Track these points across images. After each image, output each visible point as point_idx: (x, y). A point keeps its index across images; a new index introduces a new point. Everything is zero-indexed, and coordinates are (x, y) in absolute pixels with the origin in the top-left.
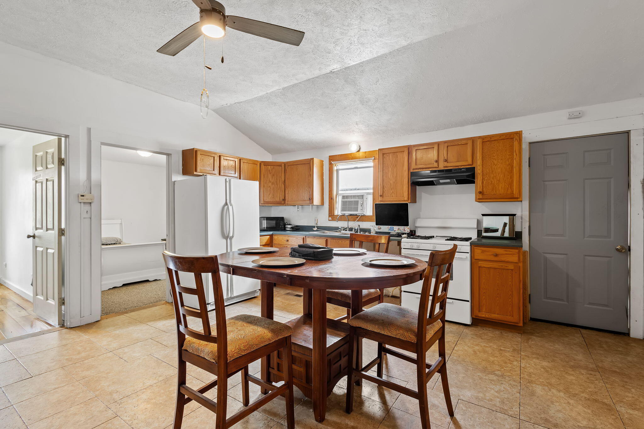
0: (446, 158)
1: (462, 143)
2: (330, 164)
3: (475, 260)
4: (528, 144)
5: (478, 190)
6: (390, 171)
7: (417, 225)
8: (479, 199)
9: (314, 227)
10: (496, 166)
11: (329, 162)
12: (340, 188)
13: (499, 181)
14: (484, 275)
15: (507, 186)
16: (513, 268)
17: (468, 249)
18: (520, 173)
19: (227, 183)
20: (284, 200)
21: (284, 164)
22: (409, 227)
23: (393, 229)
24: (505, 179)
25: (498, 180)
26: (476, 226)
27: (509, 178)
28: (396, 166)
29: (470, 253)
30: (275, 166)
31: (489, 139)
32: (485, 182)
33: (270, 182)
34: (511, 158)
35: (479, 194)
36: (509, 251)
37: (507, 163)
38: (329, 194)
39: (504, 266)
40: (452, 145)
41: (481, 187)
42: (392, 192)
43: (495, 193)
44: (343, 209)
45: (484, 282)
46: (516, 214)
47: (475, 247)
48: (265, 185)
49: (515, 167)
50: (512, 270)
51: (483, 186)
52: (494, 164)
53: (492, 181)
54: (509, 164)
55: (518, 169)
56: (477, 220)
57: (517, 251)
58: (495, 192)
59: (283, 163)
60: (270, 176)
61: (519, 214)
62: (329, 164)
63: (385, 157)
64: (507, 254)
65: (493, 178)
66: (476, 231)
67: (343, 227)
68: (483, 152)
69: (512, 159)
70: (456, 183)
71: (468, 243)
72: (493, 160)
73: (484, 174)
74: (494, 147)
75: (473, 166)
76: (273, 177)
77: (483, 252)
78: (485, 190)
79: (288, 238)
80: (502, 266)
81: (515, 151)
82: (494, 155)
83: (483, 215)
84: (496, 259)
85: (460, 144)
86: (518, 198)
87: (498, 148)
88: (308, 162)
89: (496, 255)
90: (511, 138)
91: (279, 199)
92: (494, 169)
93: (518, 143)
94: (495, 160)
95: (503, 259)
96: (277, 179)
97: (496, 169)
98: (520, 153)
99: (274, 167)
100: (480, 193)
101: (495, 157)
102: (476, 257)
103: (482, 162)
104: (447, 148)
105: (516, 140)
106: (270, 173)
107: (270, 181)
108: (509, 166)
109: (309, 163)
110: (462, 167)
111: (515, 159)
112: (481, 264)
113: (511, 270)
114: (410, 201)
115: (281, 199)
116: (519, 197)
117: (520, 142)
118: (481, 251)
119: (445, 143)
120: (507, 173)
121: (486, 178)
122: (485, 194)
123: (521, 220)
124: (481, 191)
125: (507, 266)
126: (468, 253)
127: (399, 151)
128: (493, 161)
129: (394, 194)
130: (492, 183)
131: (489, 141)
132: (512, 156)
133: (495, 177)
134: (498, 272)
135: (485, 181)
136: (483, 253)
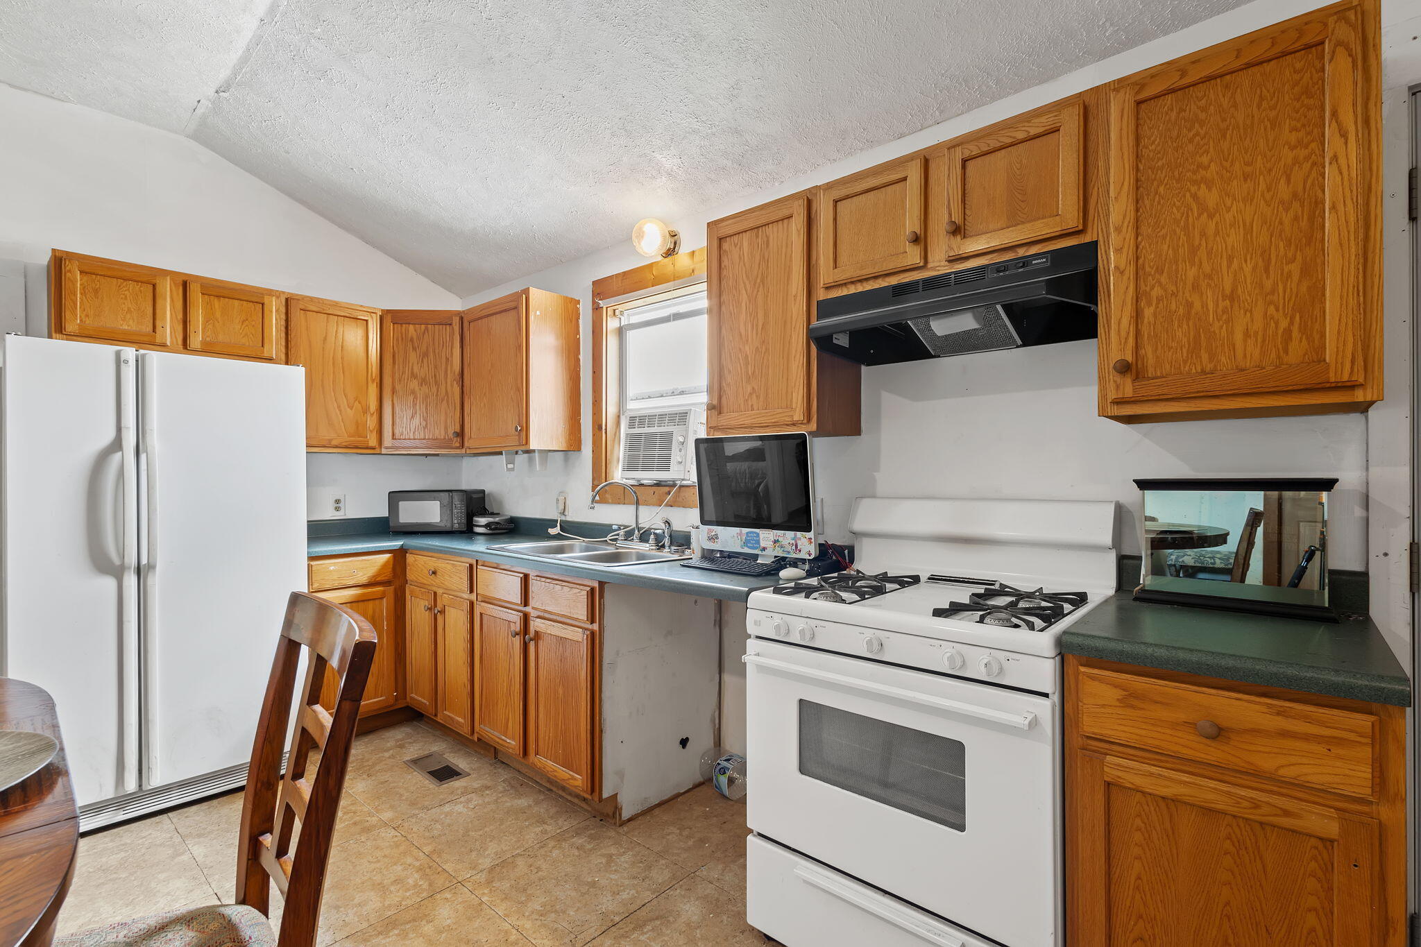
0: (957, 218)
1: (1033, 131)
2: (597, 309)
3: (1088, 737)
4: (1405, 95)
5: (1115, 356)
6: (743, 305)
7: (858, 526)
8: (1118, 402)
9: (552, 523)
10: (1211, 216)
11: (594, 302)
12: (631, 391)
13: (1232, 297)
14: (1138, 837)
15: (1284, 324)
16: (1332, 828)
17: (1044, 674)
18: (1367, 238)
19: (123, 366)
20: (461, 434)
21: (458, 318)
22: (811, 534)
23: (758, 542)
24: (1268, 284)
25: (1228, 291)
26: (1107, 539)
27: (1296, 277)
28: (762, 281)
29: (1056, 698)
30: (430, 326)
31: (1174, 80)
32: (1148, 312)
33: (414, 376)
34: (1307, 158)
35: (1118, 379)
36: (1307, 719)
37: (1284, 191)
38: (594, 414)
39: (1268, 803)
40: (985, 149)
41: (1126, 339)
42: (749, 389)
43: (1209, 367)
44: (631, 466)
45: (1139, 878)
46: (1336, 481)
47: (1082, 669)
48: (398, 387)
49: (1334, 207)
50: (1328, 842)
51: (1138, 334)
52: (1203, 208)
53: (1190, 305)
54: (1295, 195)
55: (1352, 219)
56: (1110, 511)
57: (1363, 722)
58: (1211, 360)
59: (458, 313)
60: (413, 357)
61: (1349, 476)
62: (593, 309)
63: (725, 251)
64: (1284, 734)
65: (1196, 287)
66: (1111, 560)
67: (626, 527)
68: (1138, 157)
69: (1314, 164)
70: (1019, 342)
71: (1043, 640)
72: (1193, 189)
73: (1148, 269)
74: (1202, 116)
75: (1087, 239)
76: (425, 360)
77: (1131, 699)
78: (1150, 355)
79: (436, 565)
80: (1257, 807)
81: (1334, 114)
82: (1205, 160)
83: (1144, 485)
84: (1213, 753)
85: (1021, 135)
86: (1351, 387)
87: (1224, 120)
88: (513, 304)
89: (1219, 733)
90: (1308, 47)
91: (443, 432)
92: (1203, 234)
93: (1354, 62)
94: (1210, 189)
95: (1267, 763)
96: (436, 367)
97: (1217, 233)
98: (1367, 122)
99: (427, 329)
100: (1124, 368)
101: (1206, 168)
102: (1090, 725)
103: (1132, 207)
104: (964, 167)
105: (1340, 50)
106: (414, 349)
107: (412, 373)
108: (1296, 205)
109: (515, 307)
110: (1034, 250)
111: (1335, 158)
112: (1116, 767)
113: (1321, 839)
114: (813, 426)
115: (451, 432)
116: (1361, 380)
117: (1365, 58)
118: (1118, 693)
119: (954, 147)
120: (1281, 244)
121: (1157, 292)
122: (1151, 373)
123: (1359, 512)
124: (1129, 358)
125: (1287, 813)
126: (1046, 695)
127: (773, 219)
128: (1195, 197)
129: (758, 397)
130: (1189, 313)
131: (1173, 91)
132: (1313, 145)
133: (1210, 277)
134: (1229, 838)
135: (1149, 304)
136: (1132, 707)
